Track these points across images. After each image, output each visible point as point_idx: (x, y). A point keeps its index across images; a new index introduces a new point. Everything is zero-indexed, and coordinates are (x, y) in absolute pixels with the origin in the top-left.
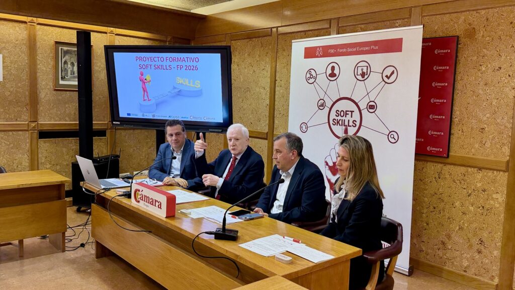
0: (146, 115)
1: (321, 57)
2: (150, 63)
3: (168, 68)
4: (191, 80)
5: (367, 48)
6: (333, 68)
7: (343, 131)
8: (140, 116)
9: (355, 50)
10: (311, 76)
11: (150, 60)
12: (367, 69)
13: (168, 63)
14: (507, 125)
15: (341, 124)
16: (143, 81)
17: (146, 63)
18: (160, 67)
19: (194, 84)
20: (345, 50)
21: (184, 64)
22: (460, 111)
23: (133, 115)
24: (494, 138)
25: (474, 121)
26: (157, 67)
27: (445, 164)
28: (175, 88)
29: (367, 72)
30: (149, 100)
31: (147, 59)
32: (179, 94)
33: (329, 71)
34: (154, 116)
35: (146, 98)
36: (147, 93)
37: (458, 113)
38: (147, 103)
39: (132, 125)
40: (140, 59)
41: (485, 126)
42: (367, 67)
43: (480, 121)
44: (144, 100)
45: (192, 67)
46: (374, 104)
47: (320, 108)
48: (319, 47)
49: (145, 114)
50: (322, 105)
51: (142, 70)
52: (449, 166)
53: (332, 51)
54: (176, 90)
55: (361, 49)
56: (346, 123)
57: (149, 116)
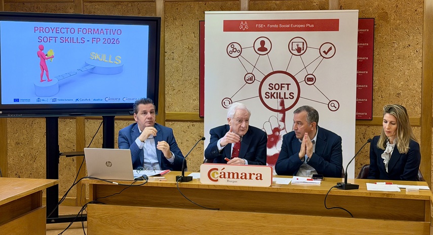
0: (43, 100)
1: (246, 30)
2: (55, 35)
3: (80, 40)
4: (110, 56)
5: (302, 26)
6: (263, 43)
7: (279, 104)
8: (33, 101)
9: (288, 26)
10: (234, 50)
11: (55, 31)
12: (303, 45)
13: (81, 35)
14: (417, 89)
15: (276, 97)
16: (42, 57)
17: (48, 35)
18: (69, 40)
19: (113, 59)
20: (276, 26)
21: (101, 36)
22: (379, 80)
23: (23, 100)
24: (408, 100)
25: (391, 88)
26: (64, 39)
27: (369, 126)
28: (87, 65)
29: (303, 47)
30: (49, 80)
31: (51, 31)
32: (92, 71)
33: (258, 45)
34: (55, 100)
35: (45, 77)
36: (47, 71)
37: (377, 82)
38: (46, 84)
39: (20, 114)
40: (41, 30)
41: (401, 91)
42: (303, 43)
43: (397, 88)
44: (42, 81)
45: (112, 41)
46: (313, 77)
47: (248, 82)
48: (244, 21)
49: (41, 98)
50: (251, 79)
51: (42, 43)
52: (372, 127)
53: (261, 26)
54: (89, 68)
55: (295, 26)
56: (282, 96)
57: (48, 101)
